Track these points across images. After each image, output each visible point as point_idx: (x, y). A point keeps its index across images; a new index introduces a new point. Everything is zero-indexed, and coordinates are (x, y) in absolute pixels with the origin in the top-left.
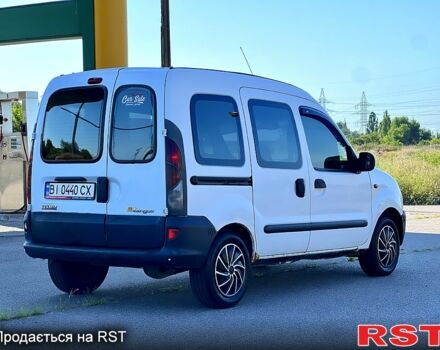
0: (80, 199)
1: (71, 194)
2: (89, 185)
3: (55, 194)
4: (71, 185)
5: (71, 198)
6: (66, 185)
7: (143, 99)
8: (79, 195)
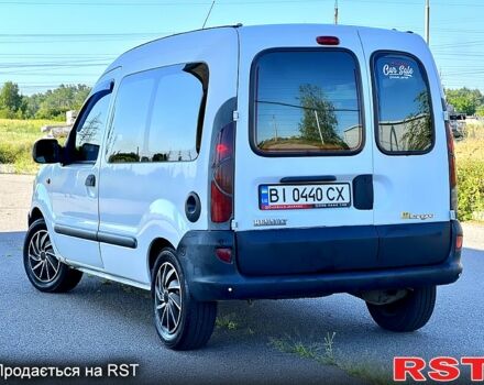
0: (327, 206)
1: (310, 201)
2: (340, 187)
3: (280, 202)
4: (309, 188)
5: (313, 206)
6: (301, 188)
7: (411, 71)
8: (325, 201)
